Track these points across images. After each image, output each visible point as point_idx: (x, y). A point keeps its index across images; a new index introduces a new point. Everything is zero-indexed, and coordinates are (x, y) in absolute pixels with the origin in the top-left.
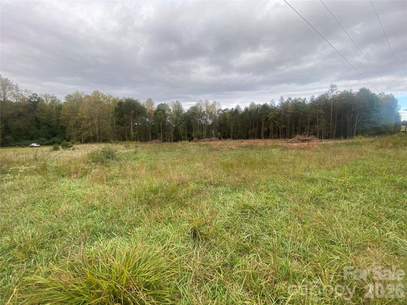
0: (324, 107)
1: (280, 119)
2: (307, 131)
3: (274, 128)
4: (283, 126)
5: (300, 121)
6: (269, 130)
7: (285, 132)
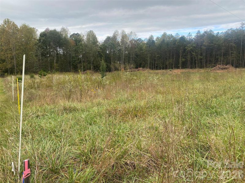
0: (235, 41)
1: (197, 51)
2: (221, 62)
3: (192, 59)
4: (199, 57)
5: (214, 53)
6: (186, 61)
7: (201, 62)
